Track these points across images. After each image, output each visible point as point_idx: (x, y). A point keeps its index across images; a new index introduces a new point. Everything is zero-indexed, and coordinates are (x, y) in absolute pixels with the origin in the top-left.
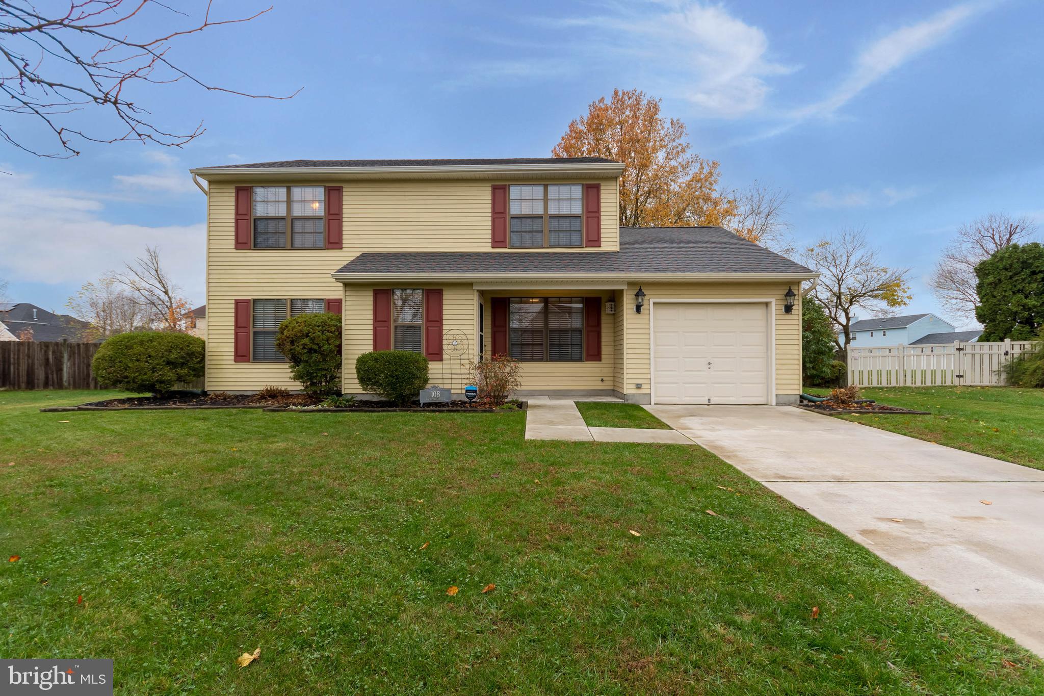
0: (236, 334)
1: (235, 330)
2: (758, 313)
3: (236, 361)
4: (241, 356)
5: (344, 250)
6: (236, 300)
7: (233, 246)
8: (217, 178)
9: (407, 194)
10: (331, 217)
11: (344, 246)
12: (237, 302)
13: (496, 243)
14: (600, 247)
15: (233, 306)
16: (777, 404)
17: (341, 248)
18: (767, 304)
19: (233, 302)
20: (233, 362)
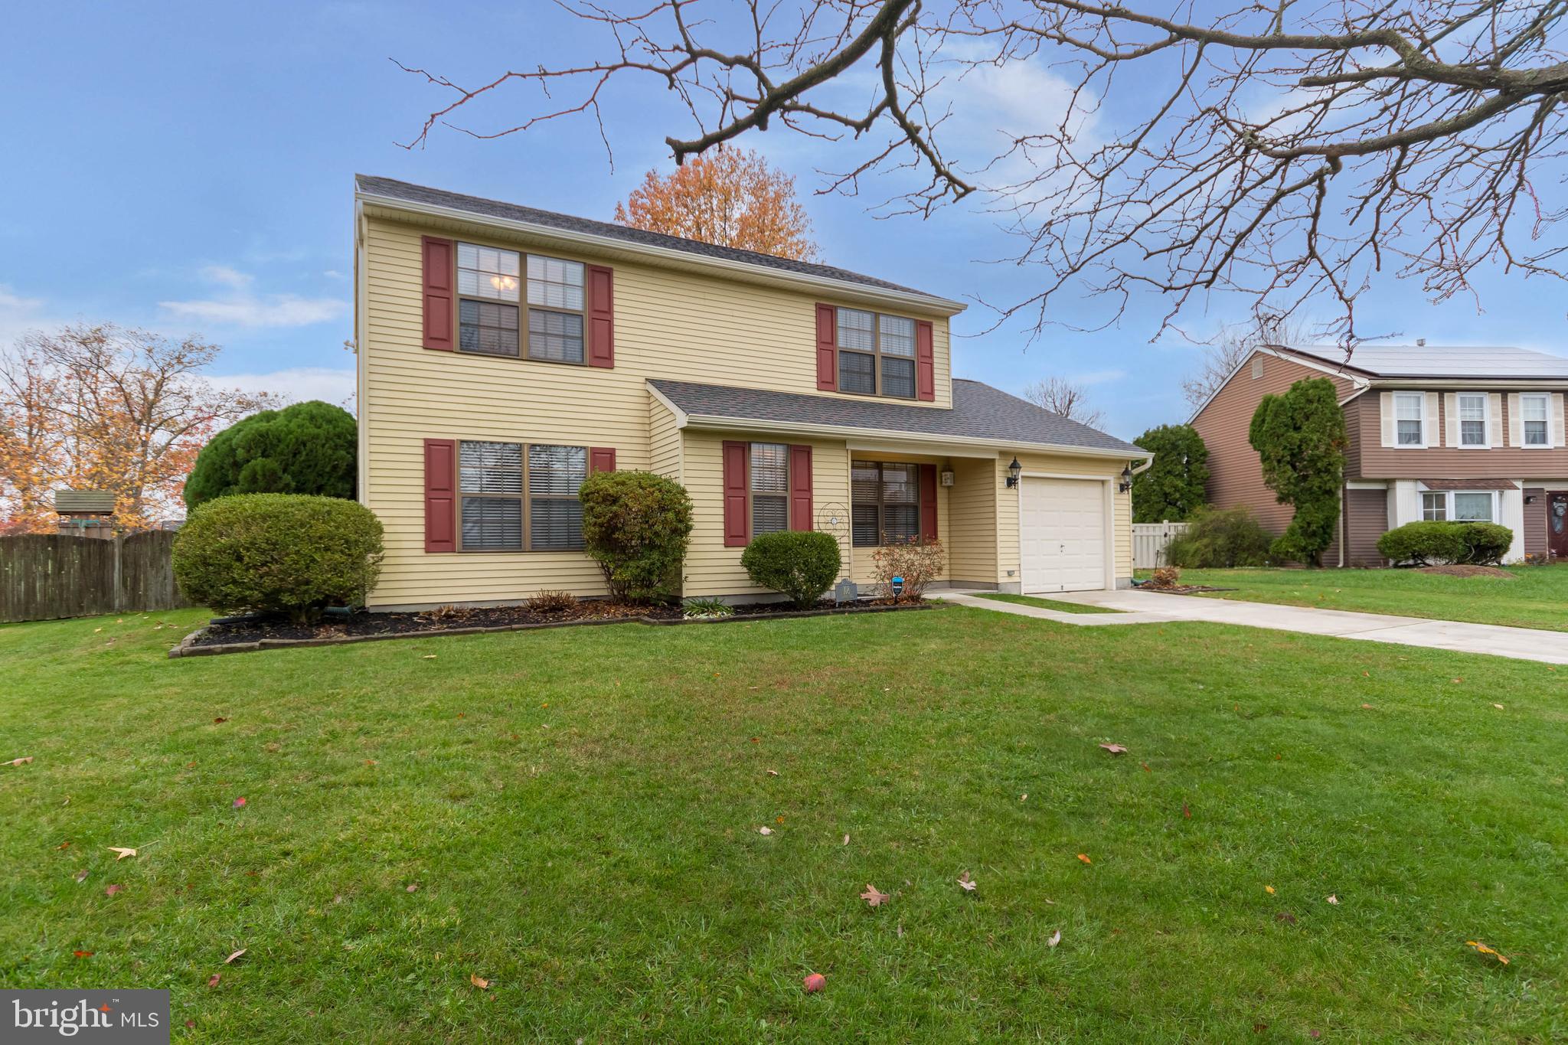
0: (428, 501)
1: (426, 494)
2: (1096, 490)
3: (428, 550)
4: (439, 539)
5: (616, 370)
6: (426, 440)
7: (420, 343)
8: (387, 213)
9: (708, 296)
10: (596, 315)
11: (616, 363)
12: (429, 444)
13: (823, 383)
14: (933, 401)
15: (422, 451)
16: (1117, 589)
17: (612, 368)
18: (1103, 482)
19: (422, 443)
20: (422, 552)
